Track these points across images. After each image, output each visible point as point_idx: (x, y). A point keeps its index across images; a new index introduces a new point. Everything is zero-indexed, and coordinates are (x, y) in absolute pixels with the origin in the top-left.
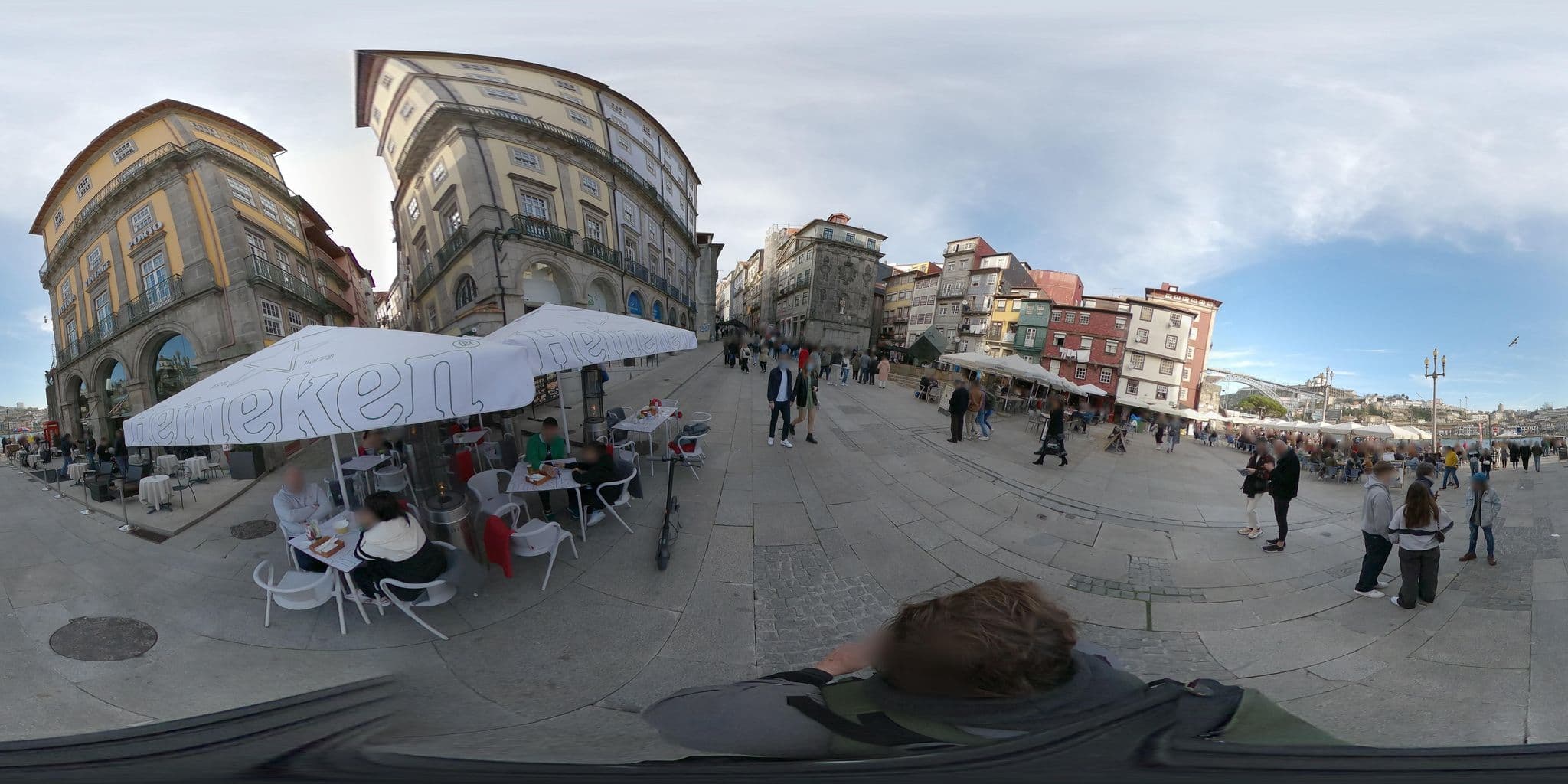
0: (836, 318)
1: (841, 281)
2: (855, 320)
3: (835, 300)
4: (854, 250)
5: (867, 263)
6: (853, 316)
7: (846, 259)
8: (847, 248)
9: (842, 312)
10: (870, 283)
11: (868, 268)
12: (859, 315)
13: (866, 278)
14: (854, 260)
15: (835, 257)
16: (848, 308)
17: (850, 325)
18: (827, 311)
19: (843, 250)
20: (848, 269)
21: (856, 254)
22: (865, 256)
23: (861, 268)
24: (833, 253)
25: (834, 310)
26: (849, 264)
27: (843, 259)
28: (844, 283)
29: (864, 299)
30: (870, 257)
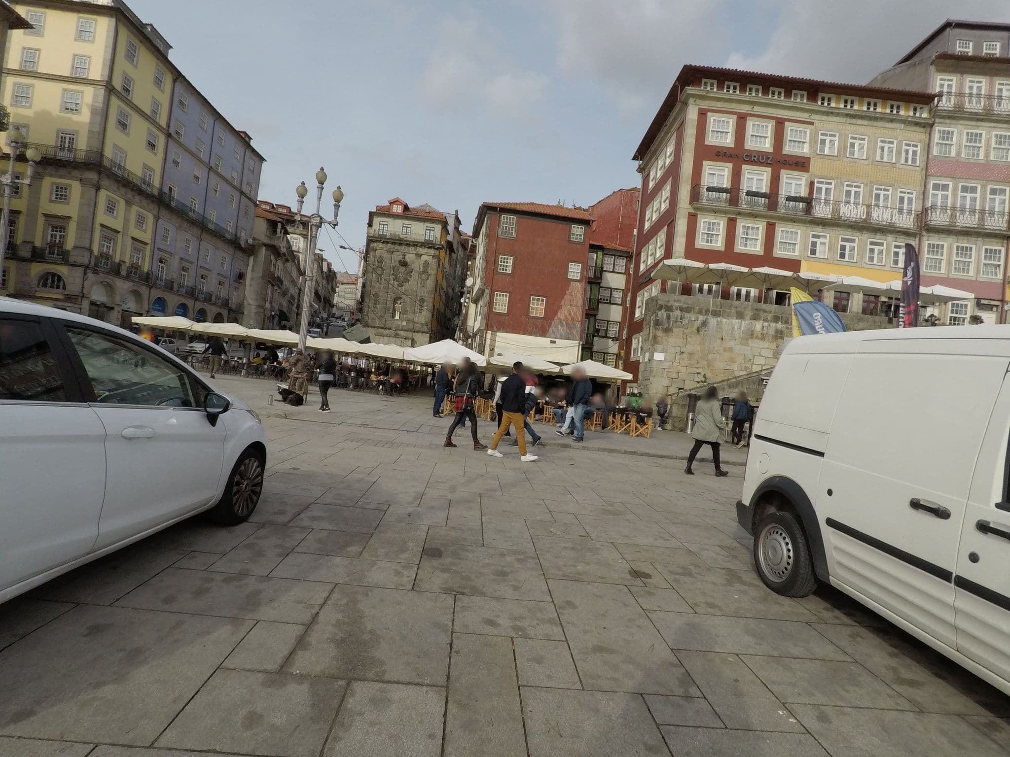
0: (389, 324)
1: (396, 283)
2: (411, 326)
3: (390, 304)
4: (408, 245)
5: (424, 258)
6: (409, 321)
7: (401, 257)
8: (401, 244)
9: (397, 317)
10: (428, 281)
11: (426, 264)
12: (416, 319)
13: (424, 277)
14: (410, 258)
15: (389, 256)
16: (403, 312)
17: (405, 330)
18: (380, 317)
19: (397, 247)
20: (402, 269)
21: (411, 249)
22: (421, 250)
23: (417, 265)
24: (388, 252)
25: (388, 316)
26: (404, 264)
27: (397, 257)
28: (398, 285)
29: (422, 300)
30: (426, 250)
